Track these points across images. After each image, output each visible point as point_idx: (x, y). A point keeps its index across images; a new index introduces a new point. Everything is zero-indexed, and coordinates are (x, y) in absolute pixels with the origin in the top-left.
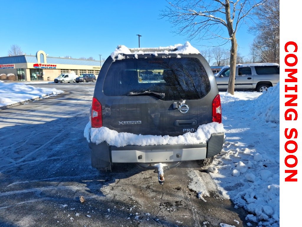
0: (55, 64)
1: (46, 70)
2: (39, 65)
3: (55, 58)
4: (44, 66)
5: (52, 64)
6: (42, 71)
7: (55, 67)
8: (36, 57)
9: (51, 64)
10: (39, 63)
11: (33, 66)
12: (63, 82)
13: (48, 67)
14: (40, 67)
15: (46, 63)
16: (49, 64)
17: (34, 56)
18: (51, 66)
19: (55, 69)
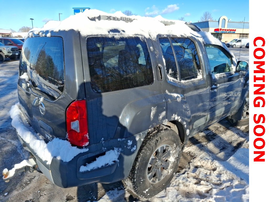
0: (234, 29)
1: (225, 34)
2: (220, 30)
3: (236, 22)
4: (224, 31)
5: (232, 29)
6: (222, 35)
7: (234, 31)
8: (218, 22)
9: (230, 29)
10: (220, 28)
11: (214, 30)
12: (234, 46)
13: (228, 31)
14: (220, 32)
15: (226, 28)
16: (229, 29)
17: (217, 21)
18: (231, 30)
19: (234, 33)
